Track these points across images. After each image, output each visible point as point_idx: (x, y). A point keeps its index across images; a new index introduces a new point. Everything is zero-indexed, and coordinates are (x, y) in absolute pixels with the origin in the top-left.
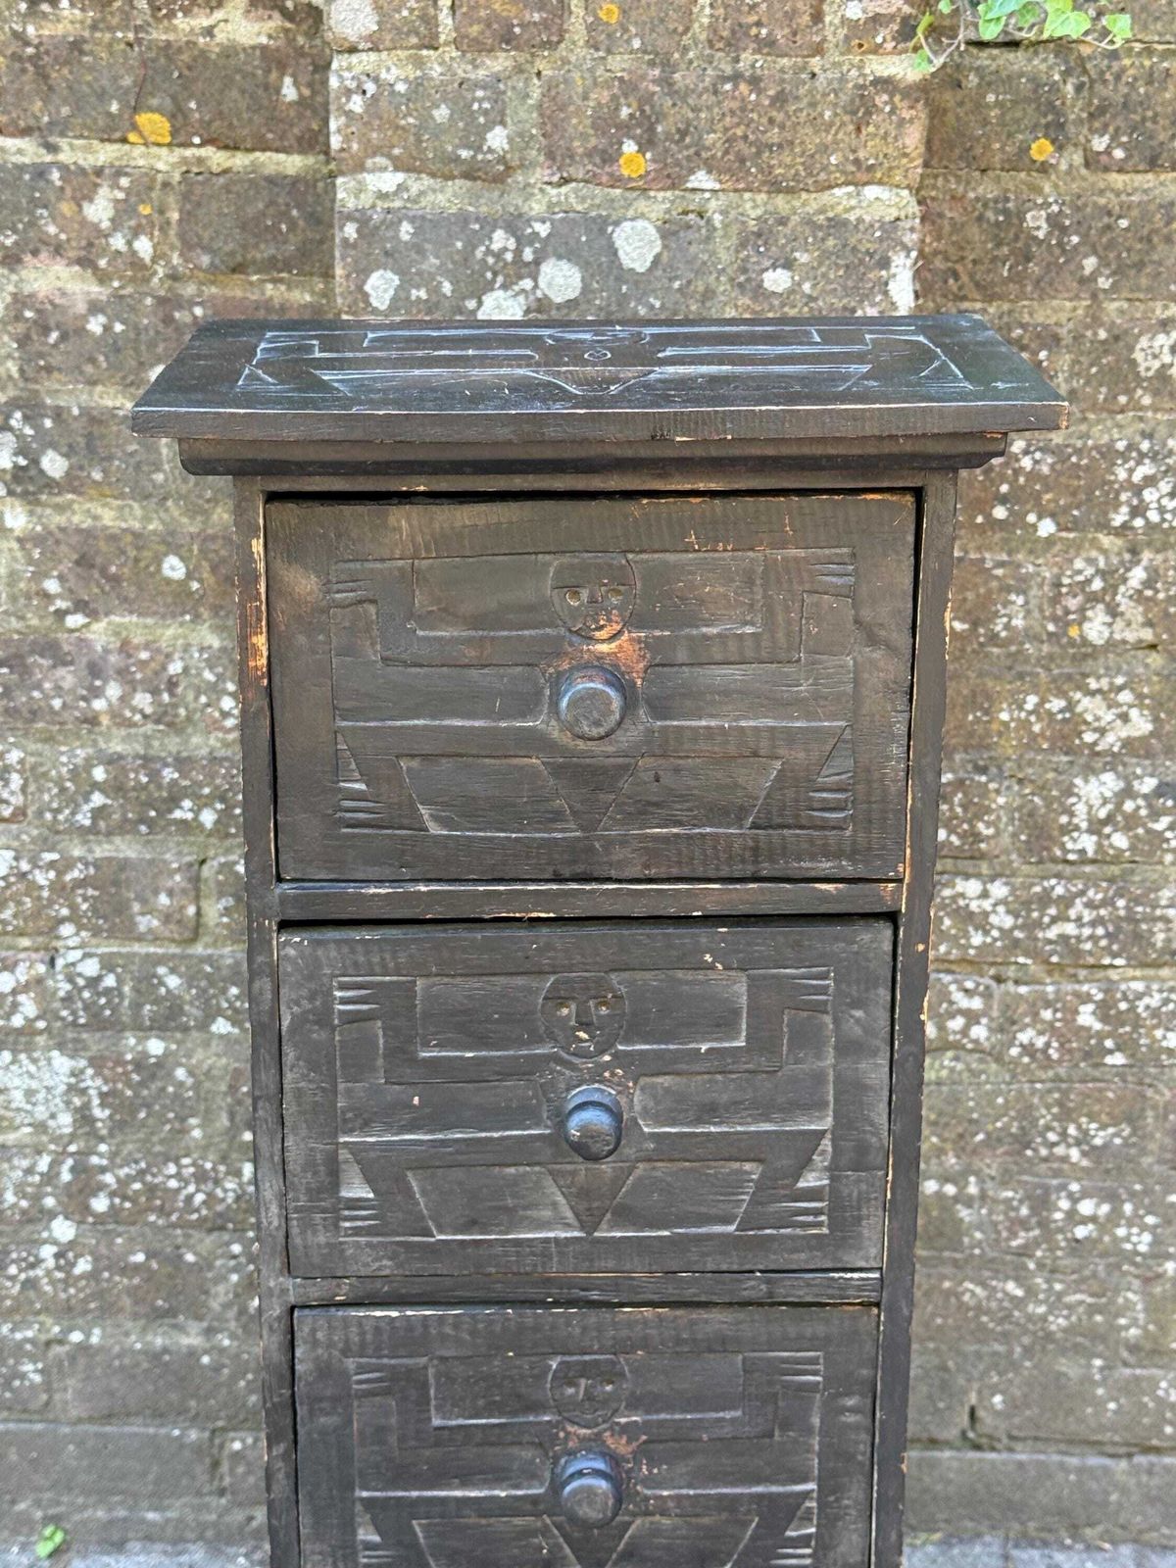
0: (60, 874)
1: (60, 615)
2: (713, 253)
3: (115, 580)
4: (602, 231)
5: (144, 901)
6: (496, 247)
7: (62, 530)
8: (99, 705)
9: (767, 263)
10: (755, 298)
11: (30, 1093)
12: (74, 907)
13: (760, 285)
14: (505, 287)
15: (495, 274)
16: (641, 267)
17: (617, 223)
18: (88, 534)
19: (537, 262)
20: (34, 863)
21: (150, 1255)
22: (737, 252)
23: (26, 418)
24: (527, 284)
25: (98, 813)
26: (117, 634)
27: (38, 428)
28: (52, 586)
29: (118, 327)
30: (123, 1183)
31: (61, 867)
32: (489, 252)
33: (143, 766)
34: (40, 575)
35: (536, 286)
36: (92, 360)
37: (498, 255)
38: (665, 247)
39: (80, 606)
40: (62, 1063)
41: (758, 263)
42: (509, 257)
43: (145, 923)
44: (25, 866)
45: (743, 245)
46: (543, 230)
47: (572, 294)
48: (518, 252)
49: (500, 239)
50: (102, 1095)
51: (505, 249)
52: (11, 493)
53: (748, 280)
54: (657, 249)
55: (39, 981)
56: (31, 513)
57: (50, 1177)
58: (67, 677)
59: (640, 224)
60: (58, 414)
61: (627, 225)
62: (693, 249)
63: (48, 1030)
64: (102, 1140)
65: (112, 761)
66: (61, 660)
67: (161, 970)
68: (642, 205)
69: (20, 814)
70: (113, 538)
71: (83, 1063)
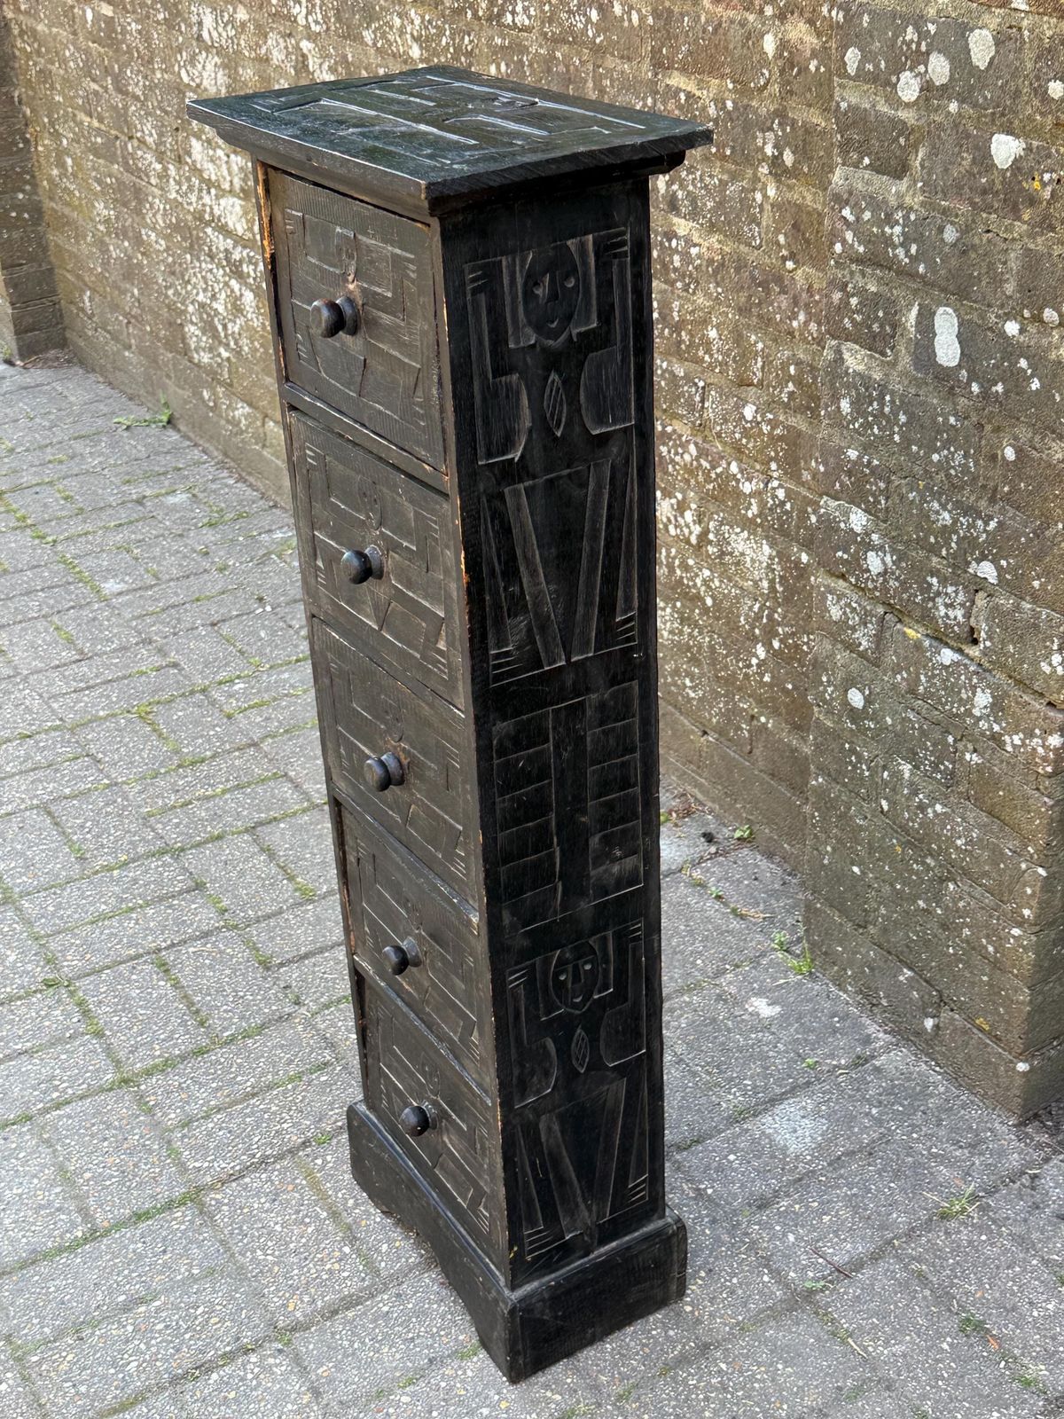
0: (773, 428)
1: (784, 259)
2: (1022, 62)
3: (807, 241)
4: (963, 35)
5: (806, 462)
6: (908, 38)
7: (789, 202)
8: (795, 324)
9: (1052, 75)
10: (1042, 101)
11: (753, 561)
12: (777, 453)
13: (1046, 91)
14: (911, 69)
15: (907, 59)
16: (982, 66)
17: (972, 30)
18: (799, 207)
19: (928, 53)
20: (763, 416)
21: (795, 688)
22: (1036, 62)
23: (780, 124)
24: (922, 68)
25: (791, 394)
26: (807, 279)
27: (784, 131)
28: (781, 239)
29: (822, 69)
30: (787, 636)
31: (774, 424)
32: (904, 41)
33: (811, 371)
34: (778, 231)
35: (926, 71)
36: (810, 90)
37: (909, 44)
38: (997, 52)
39: (792, 256)
40: (766, 549)
41: (1045, 74)
42: (914, 46)
43: (806, 476)
44: (759, 419)
45: (1039, 57)
46: (932, 28)
47: (944, 80)
48: (919, 44)
49: (910, 34)
50: (781, 577)
51: (912, 41)
52: (770, 173)
53: (1040, 86)
54: (993, 53)
55: (760, 493)
56: (778, 188)
57: (758, 617)
58: (784, 300)
59: (985, 32)
60: (794, 122)
61: (977, 31)
62: (1011, 56)
63: (761, 525)
64: (779, 605)
65: (798, 363)
66: (783, 291)
67: (809, 510)
68: (986, 17)
69: (761, 382)
70: (809, 213)
71: (774, 553)
